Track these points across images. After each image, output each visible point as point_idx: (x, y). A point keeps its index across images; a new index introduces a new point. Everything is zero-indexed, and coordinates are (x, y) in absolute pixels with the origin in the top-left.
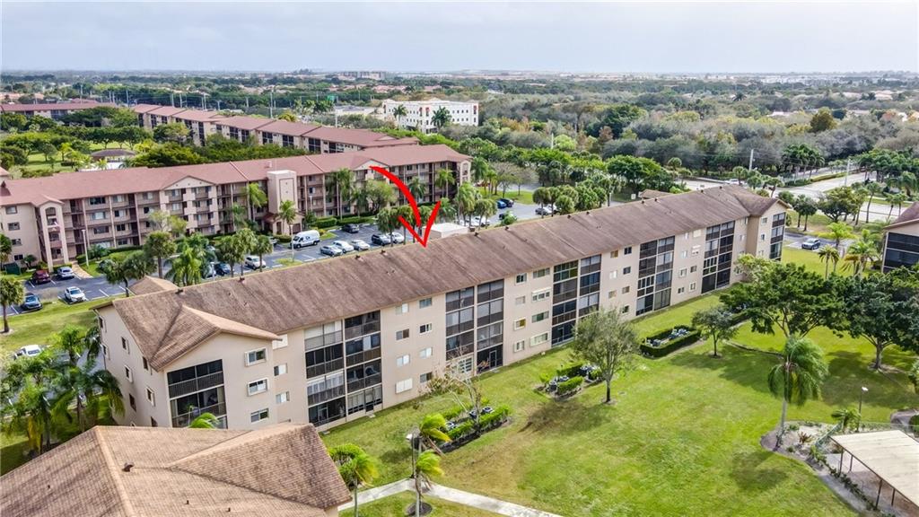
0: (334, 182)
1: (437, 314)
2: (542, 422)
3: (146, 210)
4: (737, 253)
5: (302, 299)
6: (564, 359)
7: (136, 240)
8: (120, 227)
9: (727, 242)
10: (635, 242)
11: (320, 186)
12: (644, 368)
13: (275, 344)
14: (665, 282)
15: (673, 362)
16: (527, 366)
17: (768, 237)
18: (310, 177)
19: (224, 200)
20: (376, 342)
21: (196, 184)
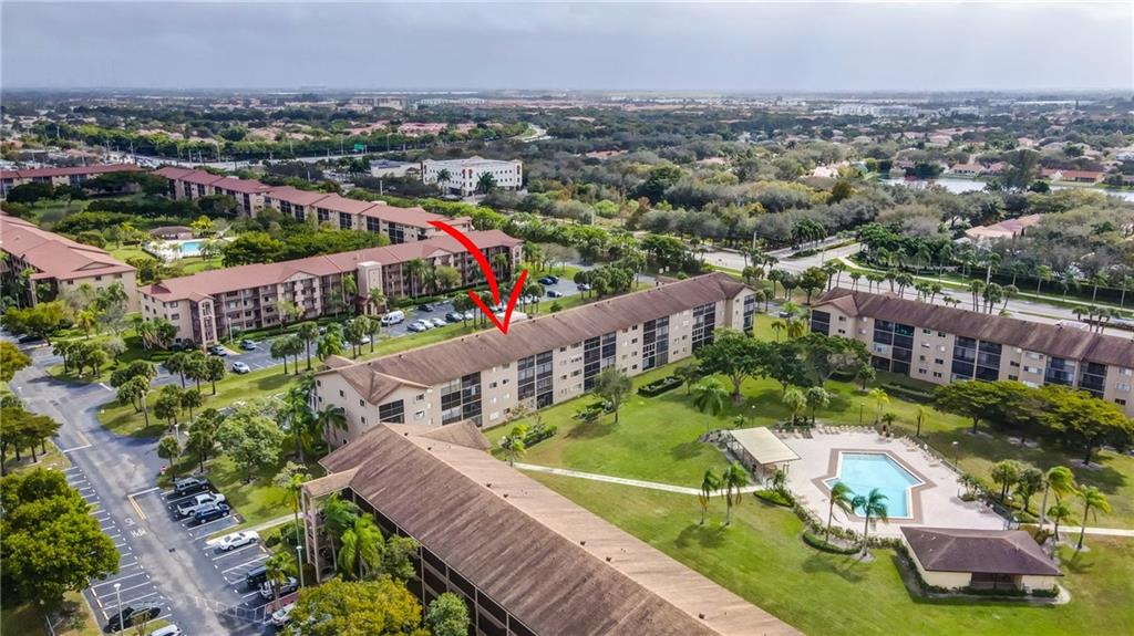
0: (410, 268)
1: (512, 373)
2: (576, 433)
3: (267, 300)
4: (718, 323)
5: (437, 366)
6: (591, 400)
7: (259, 323)
8: (248, 314)
9: (711, 317)
10: (640, 322)
11: (397, 273)
12: (642, 403)
13: (429, 391)
14: (663, 346)
15: (661, 399)
16: (569, 404)
17: (741, 312)
18: (390, 266)
19: (324, 285)
20: (479, 390)
21: (304, 277)
